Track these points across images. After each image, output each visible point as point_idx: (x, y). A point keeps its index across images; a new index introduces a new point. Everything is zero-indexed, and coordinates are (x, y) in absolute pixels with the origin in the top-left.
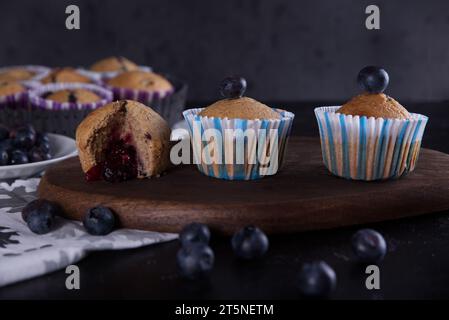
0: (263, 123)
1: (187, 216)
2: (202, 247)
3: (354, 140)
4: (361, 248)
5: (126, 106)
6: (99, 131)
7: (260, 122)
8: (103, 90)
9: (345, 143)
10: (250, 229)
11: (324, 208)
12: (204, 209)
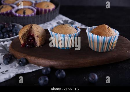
0: (69, 35)
1: (45, 63)
2: (45, 78)
3: (96, 41)
4: (90, 79)
5: (32, 27)
6: (24, 34)
7: (68, 35)
8: (34, 9)
9: (93, 41)
10: (61, 70)
11: (84, 62)
12: (50, 61)
